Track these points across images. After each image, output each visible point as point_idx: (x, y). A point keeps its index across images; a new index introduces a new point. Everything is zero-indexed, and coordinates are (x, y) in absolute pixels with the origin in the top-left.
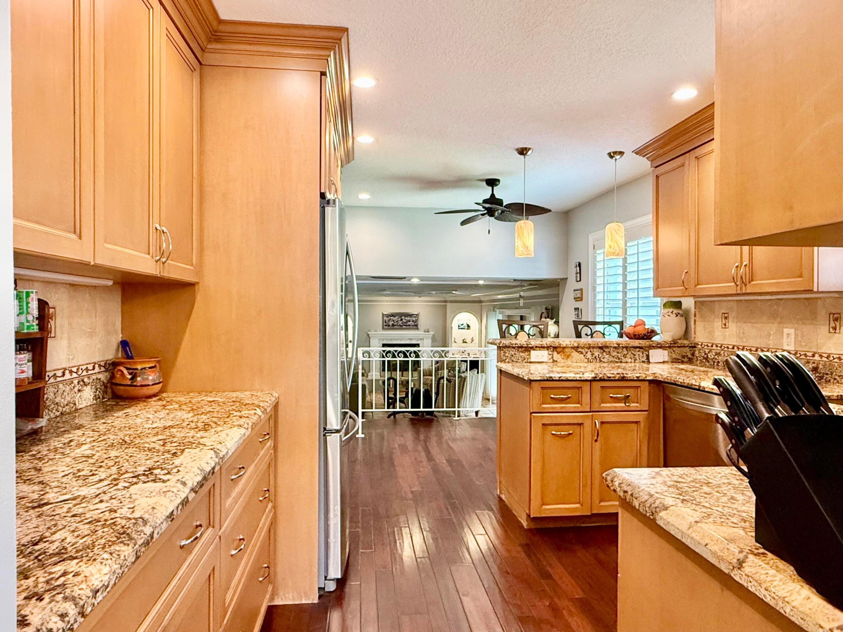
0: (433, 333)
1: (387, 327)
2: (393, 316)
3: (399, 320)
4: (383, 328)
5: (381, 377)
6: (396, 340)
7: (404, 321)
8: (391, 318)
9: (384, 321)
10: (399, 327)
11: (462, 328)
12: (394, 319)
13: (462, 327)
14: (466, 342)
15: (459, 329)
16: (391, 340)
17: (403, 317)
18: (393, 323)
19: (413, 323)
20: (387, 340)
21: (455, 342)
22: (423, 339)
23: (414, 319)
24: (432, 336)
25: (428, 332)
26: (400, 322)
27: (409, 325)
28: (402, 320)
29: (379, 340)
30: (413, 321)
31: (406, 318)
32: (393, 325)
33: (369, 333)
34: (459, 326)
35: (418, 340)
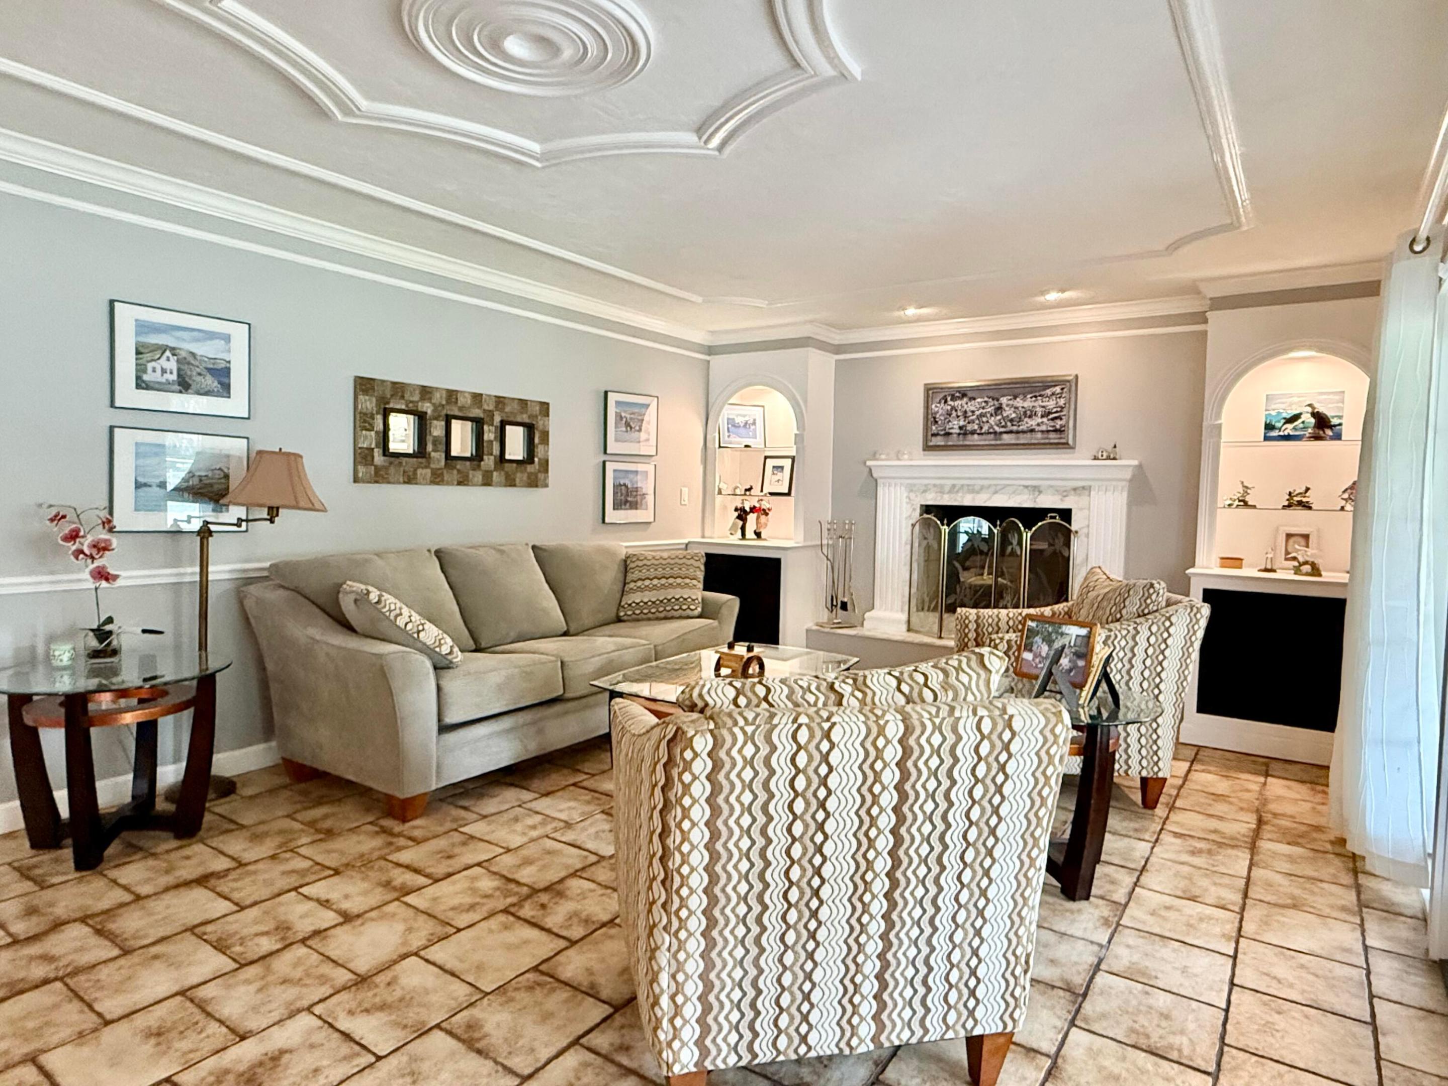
0: (1136, 463)
1: (939, 441)
2: (964, 395)
3: (990, 409)
4: (927, 448)
5: (909, 630)
6: (972, 490)
7: (1009, 412)
8: (957, 403)
9: (930, 419)
10: (990, 440)
11: (1288, 438)
12: (971, 406)
13: (1289, 429)
14: (1307, 506)
15: (1266, 438)
16: (953, 489)
17: (1004, 400)
18: (962, 423)
19: (1047, 424)
20: (941, 490)
21: (1246, 504)
22: (1089, 488)
23: (1051, 404)
24: (1128, 475)
25: (1108, 458)
26: (992, 421)
27: (1032, 431)
28: (999, 409)
29: (911, 489)
30: (1046, 415)
31: (1019, 402)
32: (964, 432)
33: (869, 463)
34: (1269, 427)
35: (1065, 494)
